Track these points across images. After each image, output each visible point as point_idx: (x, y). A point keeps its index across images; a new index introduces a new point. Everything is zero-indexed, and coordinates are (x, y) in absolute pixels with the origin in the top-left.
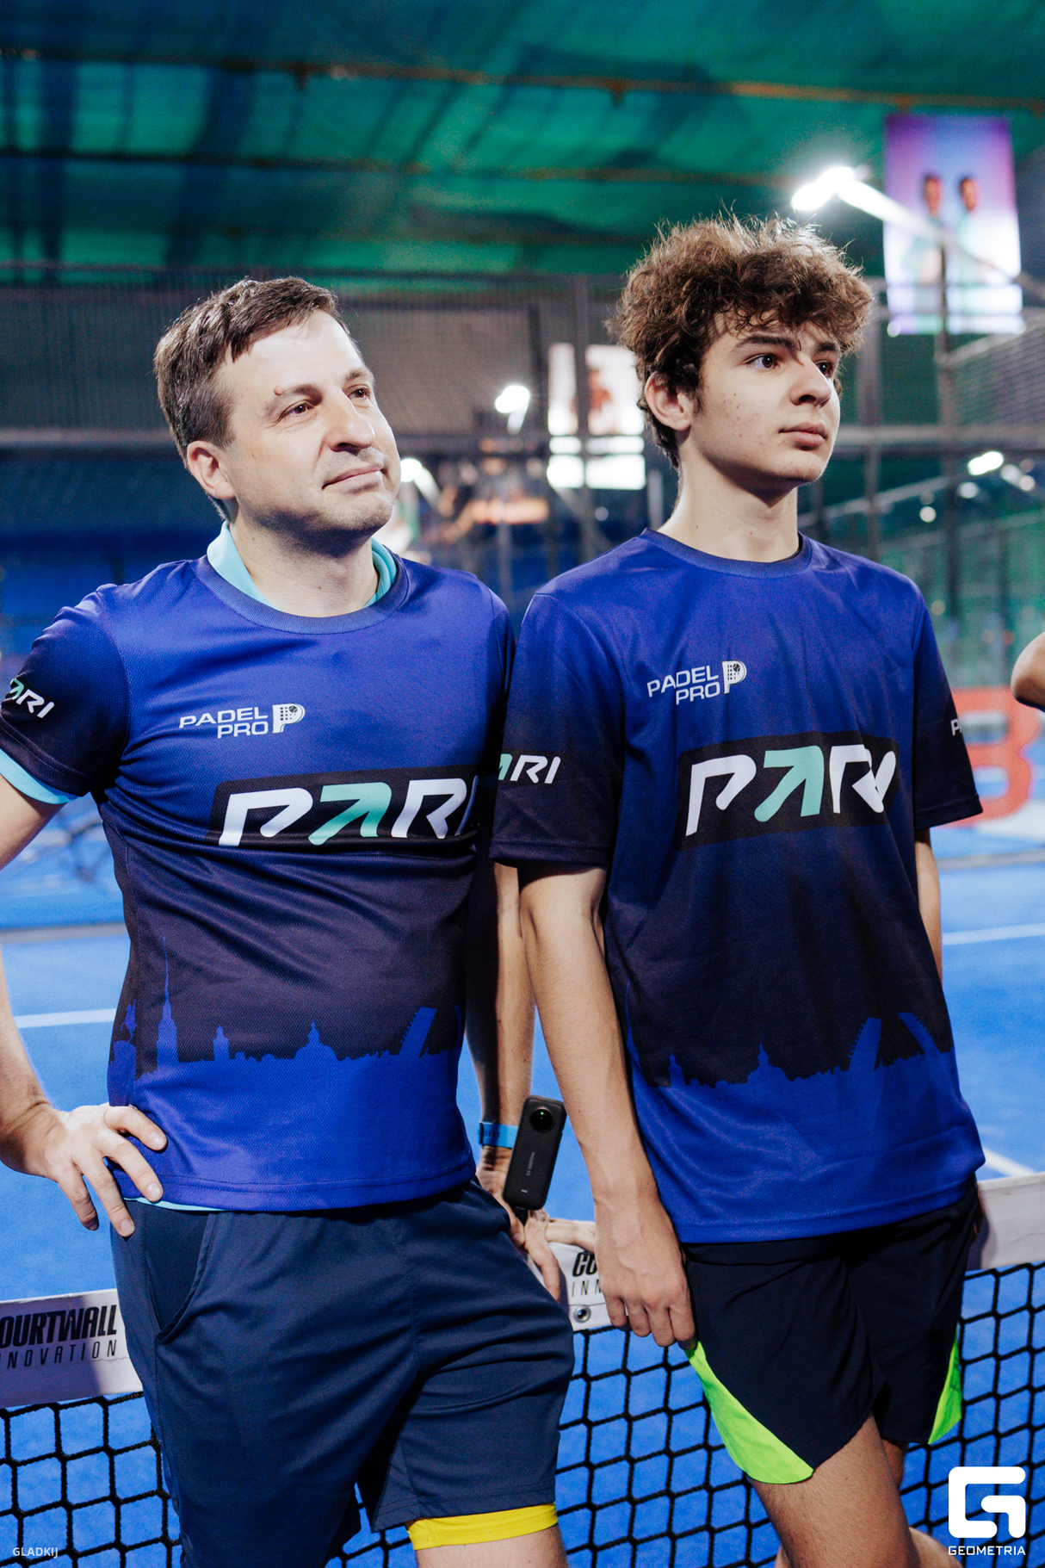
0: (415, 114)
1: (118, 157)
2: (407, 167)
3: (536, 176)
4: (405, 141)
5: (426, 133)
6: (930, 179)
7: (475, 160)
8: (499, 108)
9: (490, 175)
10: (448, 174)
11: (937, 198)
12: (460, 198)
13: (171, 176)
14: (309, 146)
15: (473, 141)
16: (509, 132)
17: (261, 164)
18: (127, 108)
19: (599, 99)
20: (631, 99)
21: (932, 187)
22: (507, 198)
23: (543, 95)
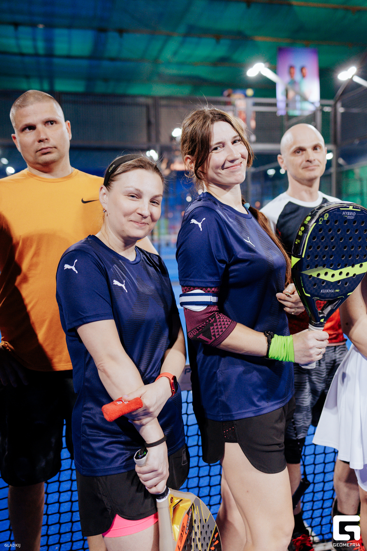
0: (156, 45)
1: (69, 57)
2: (156, 61)
3: (195, 64)
4: (155, 54)
5: (161, 51)
6: (292, 67)
7: (177, 59)
8: (182, 44)
9: (181, 64)
10: (169, 63)
11: (294, 73)
12: (173, 71)
13: (84, 63)
14: (125, 54)
15: (175, 53)
16: (185, 51)
17: (112, 59)
18: (70, 42)
19: (212, 41)
20: (222, 41)
21: (292, 70)
22: (187, 71)
23: (195, 40)
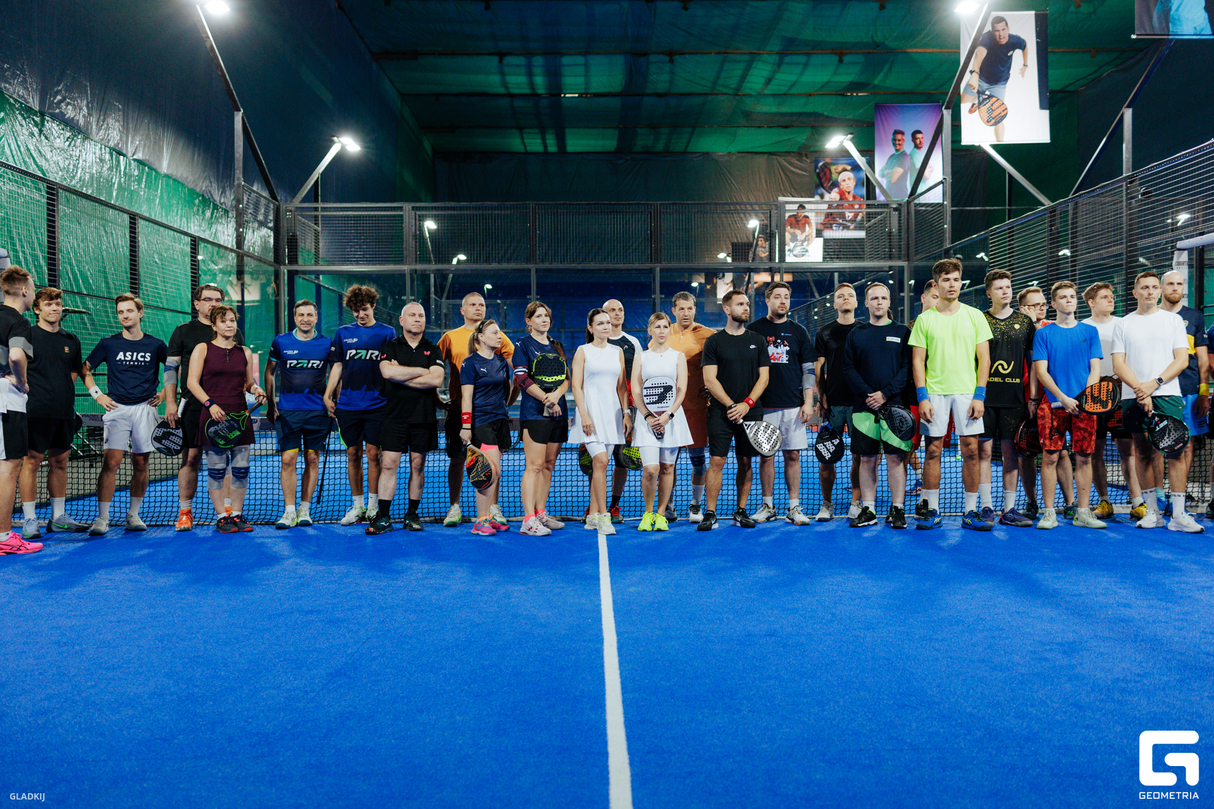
2: (738, 93)
4: (733, 82)
5: (743, 77)
7: (772, 89)
8: (779, 66)
9: (782, 96)
10: (759, 96)
12: (768, 107)
13: (615, 102)
14: (681, 86)
15: (768, 81)
16: (786, 77)
17: (659, 95)
18: (587, 75)
19: (831, 60)
20: (848, 59)
23: (801, 59)
